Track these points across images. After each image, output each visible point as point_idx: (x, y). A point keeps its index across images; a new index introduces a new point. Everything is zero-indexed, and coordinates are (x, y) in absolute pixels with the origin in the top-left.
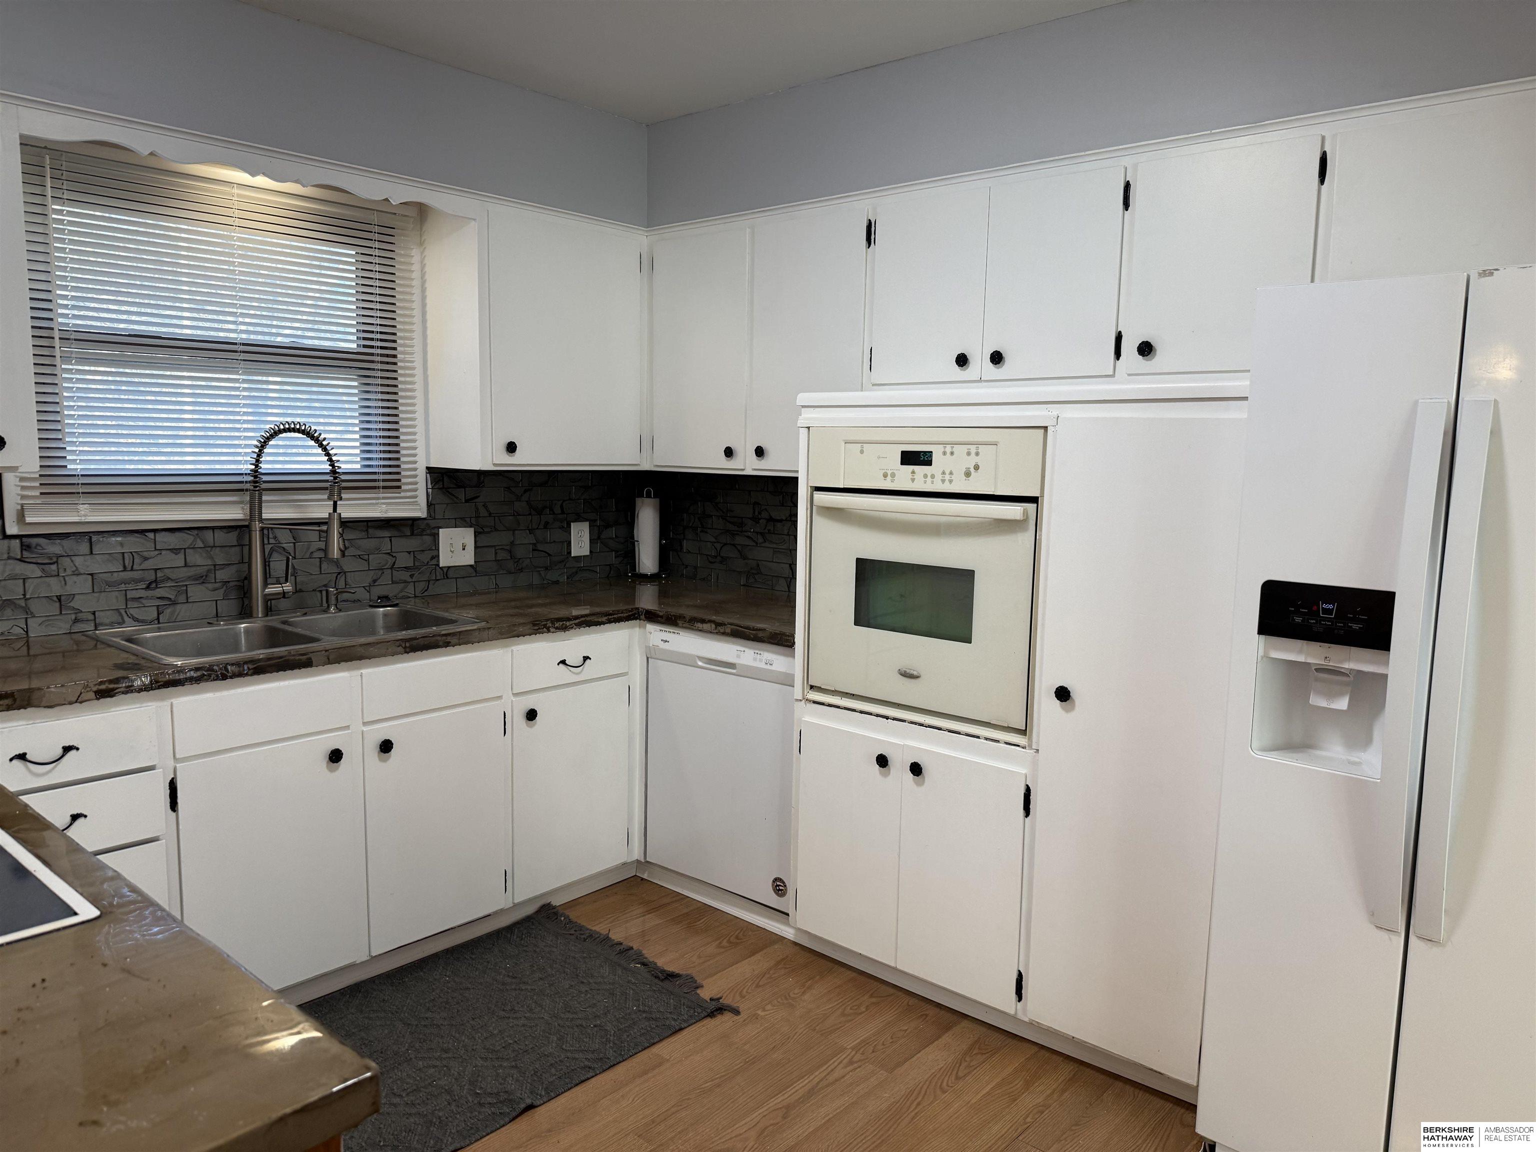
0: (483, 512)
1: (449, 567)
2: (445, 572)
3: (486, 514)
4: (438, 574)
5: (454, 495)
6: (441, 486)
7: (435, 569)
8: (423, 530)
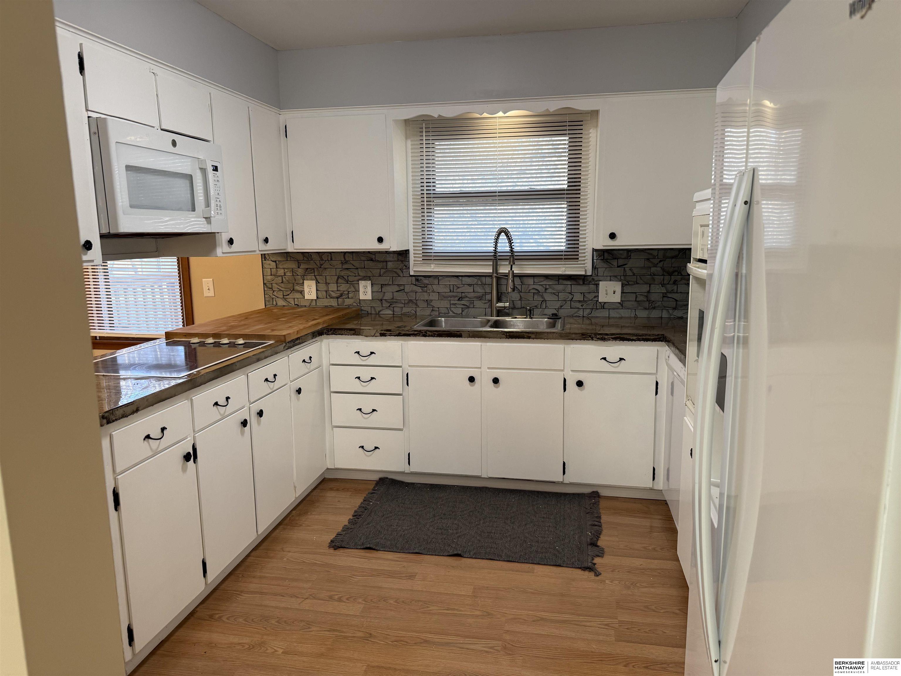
0: (629, 273)
1: (605, 303)
2: (602, 305)
3: (631, 274)
4: (598, 305)
5: (610, 263)
6: (603, 258)
7: (596, 303)
8: (590, 282)
